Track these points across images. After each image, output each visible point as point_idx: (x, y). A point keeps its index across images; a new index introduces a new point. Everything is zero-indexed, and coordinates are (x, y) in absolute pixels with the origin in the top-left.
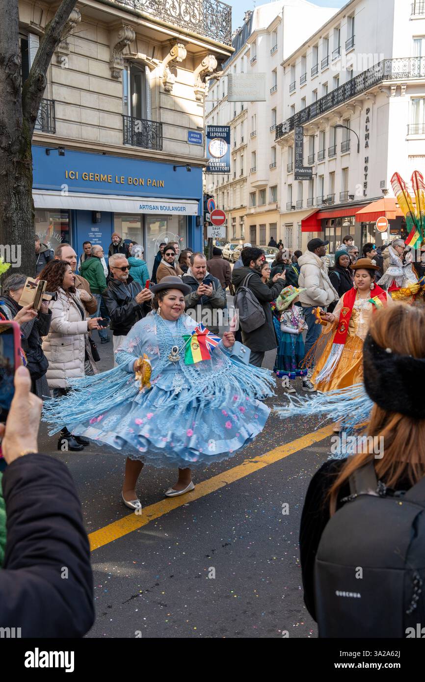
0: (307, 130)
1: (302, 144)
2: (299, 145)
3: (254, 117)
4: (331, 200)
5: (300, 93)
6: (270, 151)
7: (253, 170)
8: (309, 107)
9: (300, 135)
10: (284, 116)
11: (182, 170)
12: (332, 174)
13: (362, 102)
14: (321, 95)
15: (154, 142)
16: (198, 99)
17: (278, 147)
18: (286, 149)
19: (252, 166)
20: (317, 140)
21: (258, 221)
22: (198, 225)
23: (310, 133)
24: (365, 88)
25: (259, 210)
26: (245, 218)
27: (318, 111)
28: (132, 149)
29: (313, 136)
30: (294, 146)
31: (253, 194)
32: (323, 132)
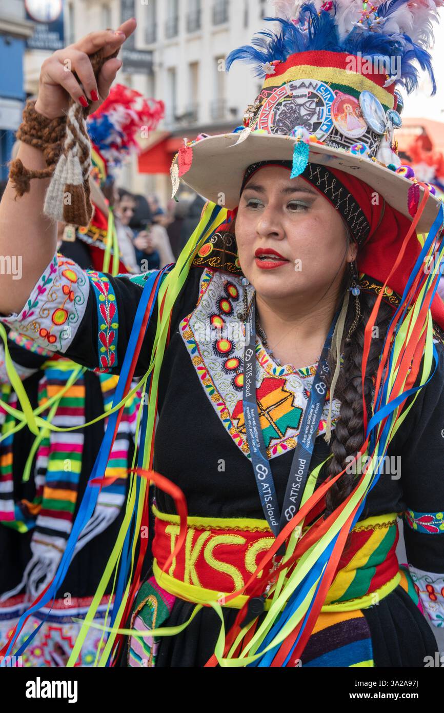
2: (129, 6)
4: (191, 115)
12: (194, 65)
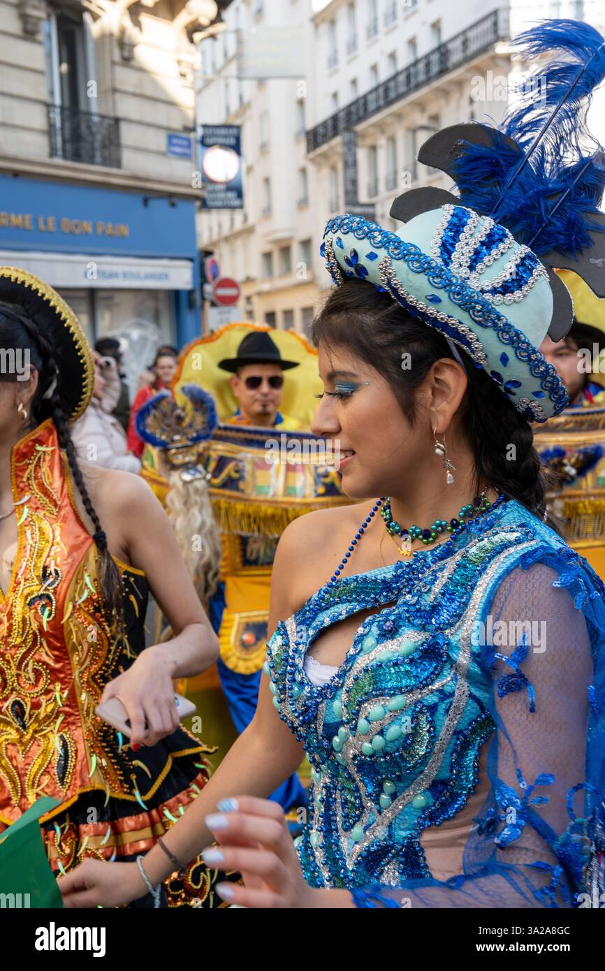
0: (363, 136)
1: (355, 164)
2: (351, 165)
3: (264, 115)
5: (347, 71)
6: (296, 176)
7: (267, 212)
8: (365, 97)
9: (351, 145)
10: (320, 112)
11: (159, 206)
13: (460, 84)
14: (385, 74)
15: (106, 153)
16: (183, 75)
17: (311, 169)
18: (326, 171)
19: (263, 204)
20: (382, 155)
21: (279, 305)
22: (191, 305)
23: (369, 141)
24: (467, 59)
25: (280, 283)
26: (255, 300)
27: (382, 102)
28: (64, 167)
29: (373, 148)
30: (340, 166)
31: (268, 256)
32: (392, 140)
